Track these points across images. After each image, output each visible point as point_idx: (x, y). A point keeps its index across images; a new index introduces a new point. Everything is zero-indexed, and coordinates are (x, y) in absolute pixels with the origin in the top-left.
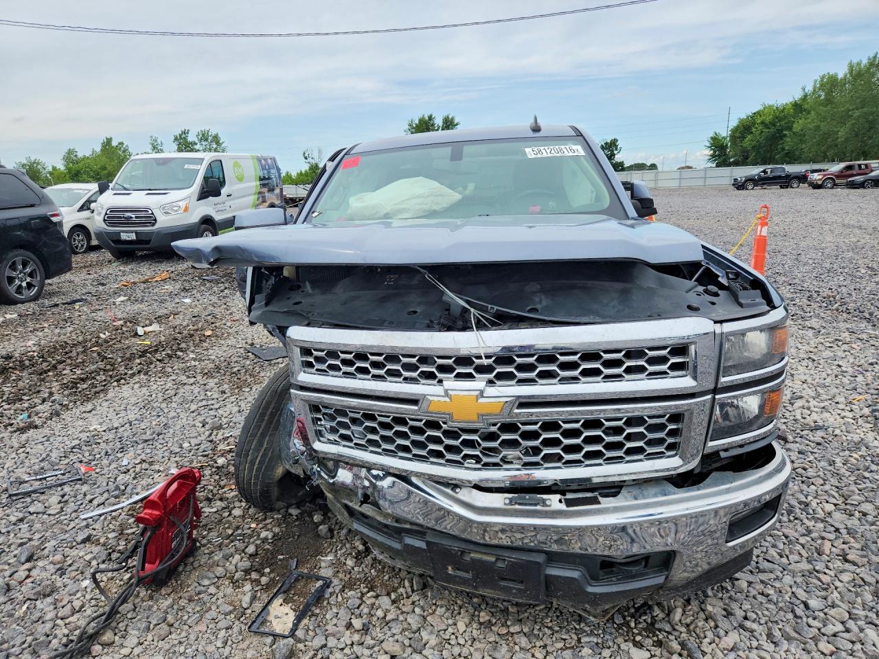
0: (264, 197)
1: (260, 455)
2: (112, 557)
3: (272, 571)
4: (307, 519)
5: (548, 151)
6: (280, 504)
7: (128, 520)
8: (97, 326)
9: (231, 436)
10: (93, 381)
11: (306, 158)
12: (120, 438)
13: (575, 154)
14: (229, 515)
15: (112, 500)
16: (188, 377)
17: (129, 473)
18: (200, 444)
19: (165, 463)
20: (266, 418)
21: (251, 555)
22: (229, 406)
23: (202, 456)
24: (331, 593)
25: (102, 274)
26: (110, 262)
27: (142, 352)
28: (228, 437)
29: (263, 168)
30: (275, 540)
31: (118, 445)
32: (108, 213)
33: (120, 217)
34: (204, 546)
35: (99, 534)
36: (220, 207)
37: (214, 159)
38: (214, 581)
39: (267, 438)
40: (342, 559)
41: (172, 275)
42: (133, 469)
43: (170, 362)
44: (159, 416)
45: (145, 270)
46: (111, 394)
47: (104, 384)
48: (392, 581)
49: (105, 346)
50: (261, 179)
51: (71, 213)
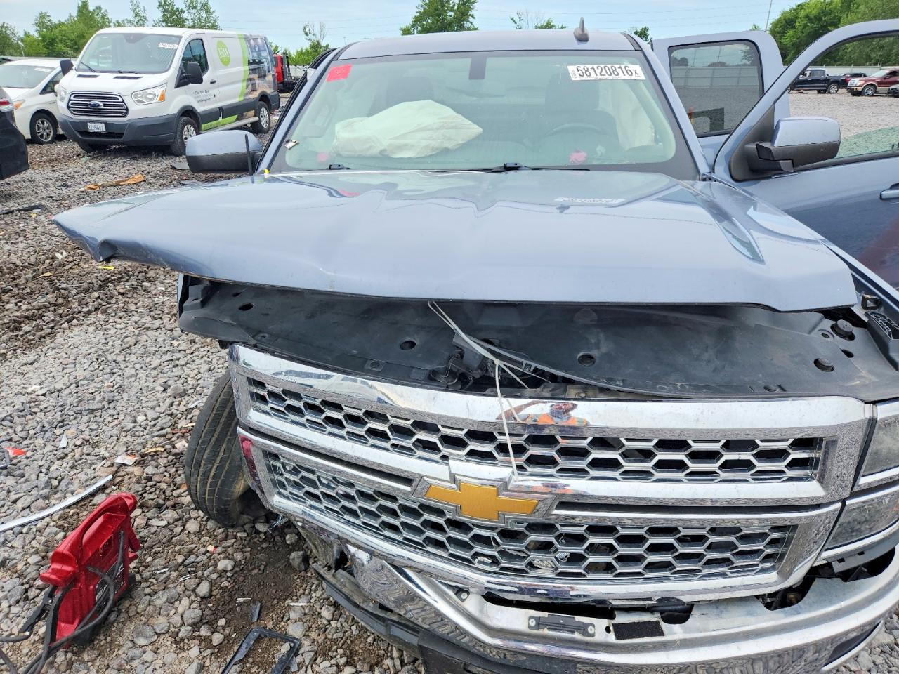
0: (254, 84)
1: (215, 467)
2: (29, 594)
3: (228, 625)
4: (278, 538)
5: (598, 71)
6: (246, 518)
7: (56, 534)
8: (53, 242)
9: (196, 406)
10: (38, 322)
11: (306, 34)
12: (62, 406)
13: (633, 77)
14: (182, 531)
15: (41, 502)
16: (154, 318)
17: (66, 460)
18: (157, 419)
19: (113, 445)
20: (222, 420)
21: (203, 598)
22: (198, 362)
23: (159, 436)
24: (299, 664)
25: (67, 171)
26: (78, 155)
27: (102, 282)
28: (192, 409)
29: (253, 50)
30: (236, 572)
31: (58, 417)
32: (72, 98)
33: (86, 105)
34: (146, 580)
35: (18, 556)
36: (204, 96)
37: (195, 37)
38: (153, 640)
39: (224, 445)
40: (317, 607)
41: (149, 177)
42: (72, 454)
43: (135, 295)
44: (114, 373)
45: (118, 168)
46: (60, 339)
47: (51, 326)
48: (378, 645)
49: (59, 271)
50: (250, 63)
51: (32, 95)
